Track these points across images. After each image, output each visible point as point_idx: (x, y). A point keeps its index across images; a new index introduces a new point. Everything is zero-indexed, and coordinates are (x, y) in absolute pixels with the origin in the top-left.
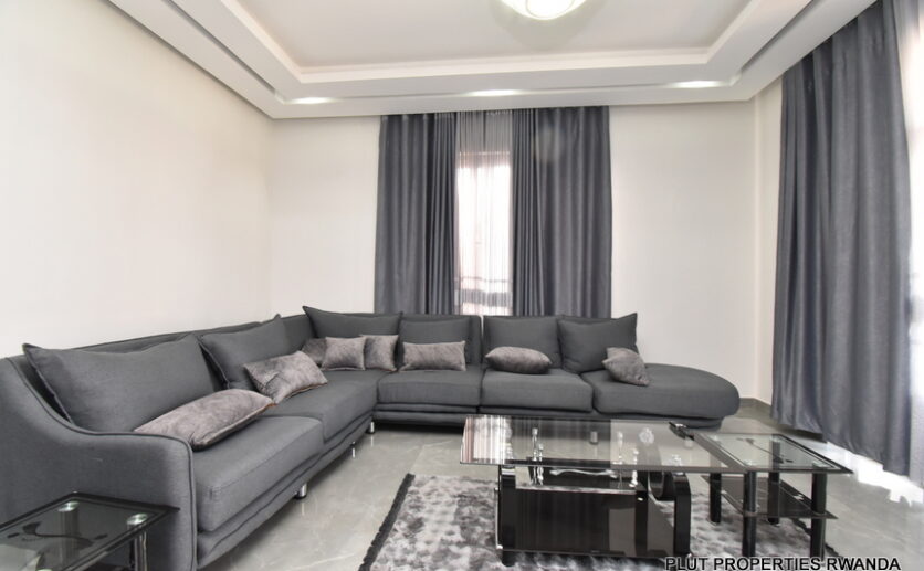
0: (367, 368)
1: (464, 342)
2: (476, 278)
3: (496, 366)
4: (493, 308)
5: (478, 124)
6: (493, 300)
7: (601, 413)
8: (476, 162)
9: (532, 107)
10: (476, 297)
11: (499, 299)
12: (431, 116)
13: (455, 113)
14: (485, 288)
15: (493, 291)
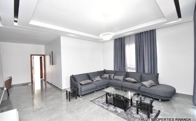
0: (109, 79)
1: (123, 76)
2: (129, 65)
3: (127, 81)
4: (132, 71)
5: (129, 38)
6: (132, 69)
7: (140, 91)
8: (129, 44)
9: (138, 33)
10: (130, 68)
11: (133, 69)
12: (121, 38)
13: (125, 37)
14: (131, 67)
15: (132, 67)
